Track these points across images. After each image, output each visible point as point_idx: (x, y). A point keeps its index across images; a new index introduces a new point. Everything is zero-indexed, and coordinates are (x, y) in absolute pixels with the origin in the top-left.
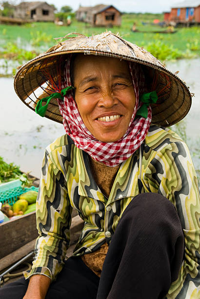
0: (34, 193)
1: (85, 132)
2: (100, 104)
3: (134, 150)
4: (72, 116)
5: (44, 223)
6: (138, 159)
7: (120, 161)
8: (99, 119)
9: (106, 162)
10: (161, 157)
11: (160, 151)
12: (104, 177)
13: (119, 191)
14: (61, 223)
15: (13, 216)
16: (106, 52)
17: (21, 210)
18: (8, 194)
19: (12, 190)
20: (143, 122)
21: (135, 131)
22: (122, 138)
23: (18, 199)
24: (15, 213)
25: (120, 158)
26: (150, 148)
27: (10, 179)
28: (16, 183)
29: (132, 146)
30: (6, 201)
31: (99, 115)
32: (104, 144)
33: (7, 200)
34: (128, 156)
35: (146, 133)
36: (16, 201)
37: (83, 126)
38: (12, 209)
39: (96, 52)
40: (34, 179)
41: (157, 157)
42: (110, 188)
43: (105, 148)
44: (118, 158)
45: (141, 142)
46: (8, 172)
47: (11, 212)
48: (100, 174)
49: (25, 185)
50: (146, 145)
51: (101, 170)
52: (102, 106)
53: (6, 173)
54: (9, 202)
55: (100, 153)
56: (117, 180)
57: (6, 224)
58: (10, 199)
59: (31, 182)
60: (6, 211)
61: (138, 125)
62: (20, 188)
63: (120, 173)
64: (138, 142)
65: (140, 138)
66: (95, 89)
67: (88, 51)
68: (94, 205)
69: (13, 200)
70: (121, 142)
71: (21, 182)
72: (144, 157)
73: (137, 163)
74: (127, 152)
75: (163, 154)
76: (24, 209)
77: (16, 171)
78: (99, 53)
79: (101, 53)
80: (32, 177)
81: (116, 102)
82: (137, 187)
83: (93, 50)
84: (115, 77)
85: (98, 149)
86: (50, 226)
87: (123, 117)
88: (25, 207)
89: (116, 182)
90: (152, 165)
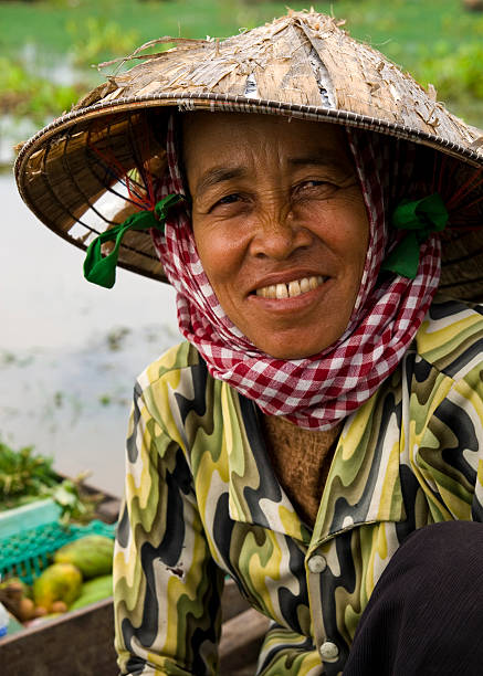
0: (102, 544)
1: (225, 329)
2: (255, 249)
3: (378, 379)
4: (187, 281)
5: (137, 622)
6: (397, 403)
7: (339, 413)
8: (258, 292)
9: (298, 415)
10: (467, 397)
11: (464, 378)
12: (298, 462)
13: (341, 507)
14: (190, 616)
15: (34, 617)
16: (239, 102)
17: (60, 599)
18: (16, 547)
19: (30, 532)
20: (404, 292)
21: (373, 320)
22: (336, 344)
23: (51, 562)
24: (41, 609)
25: (338, 405)
26: (431, 366)
27: (23, 500)
28: (41, 511)
29: (368, 369)
30: (11, 571)
31: (258, 279)
32: (278, 363)
33: (14, 566)
34: (361, 396)
35: (415, 322)
36: (42, 569)
37: (218, 312)
38: (32, 597)
39: (212, 103)
40: (99, 497)
41: (453, 397)
42: (318, 497)
43: (281, 376)
44: (330, 405)
45: (400, 354)
46: (17, 478)
47: (27, 604)
48: (286, 455)
49: (71, 517)
50: (418, 360)
51: (291, 439)
52: (260, 255)
53: (8, 479)
54: (21, 574)
55: (270, 392)
56: (336, 470)
57: (13, 642)
58: (23, 563)
59: (91, 507)
60: (12, 602)
61: (384, 301)
62: (56, 526)
63: (341, 447)
64: (388, 353)
65: (396, 339)
66: (240, 201)
67: (187, 101)
68: (276, 551)
69: (32, 566)
70: (331, 355)
71: (59, 510)
72: (414, 395)
73: (394, 415)
74: (353, 385)
75: (474, 387)
76: (69, 596)
77: (39, 472)
78: (220, 103)
79: (226, 104)
80: (91, 491)
81: (302, 241)
82: (395, 490)
83: (203, 98)
84: (296, 163)
85: (263, 380)
86: (155, 631)
87: (332, 281)
88: (73, 588)
89: (332, 478)
90: (438, 422)
